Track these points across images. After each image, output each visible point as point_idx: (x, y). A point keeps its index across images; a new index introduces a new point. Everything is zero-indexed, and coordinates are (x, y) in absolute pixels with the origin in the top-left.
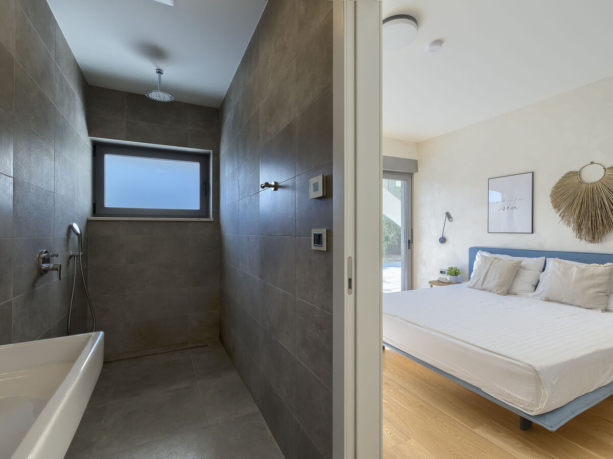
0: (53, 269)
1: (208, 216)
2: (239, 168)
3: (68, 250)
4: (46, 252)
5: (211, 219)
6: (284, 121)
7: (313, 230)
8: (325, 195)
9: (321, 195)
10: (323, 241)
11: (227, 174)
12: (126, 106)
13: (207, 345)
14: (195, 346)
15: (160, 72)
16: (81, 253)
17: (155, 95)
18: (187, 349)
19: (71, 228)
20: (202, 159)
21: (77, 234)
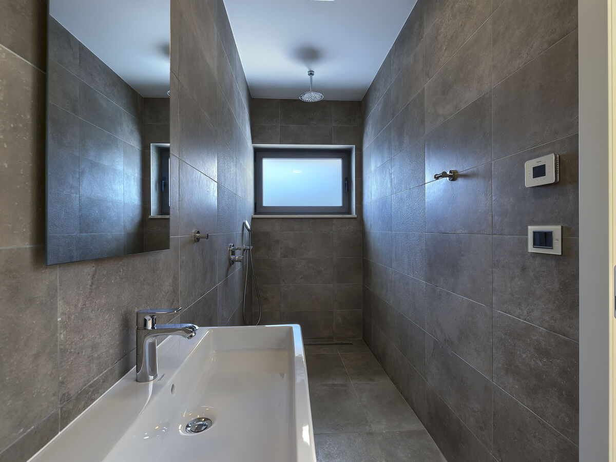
0: (238, 261)
1: (349, 212)
2: (391, 160)
3: (243, 245)
4: (233, 246)
5: (354, 214)
6: (470, 96)
7: (530, 227)
8: (558, 180)
9: (553, 180)
10: (555, 242)
11: (373, 168)
12: (280, 112)
13: (352, 344)
14: (340, 342)
15: (311, 73)
16: (251, 247)
17: (308, 97)
18: (334, 344)
19: (244, 224)
20: (345, 155)
21: (248, 230)
